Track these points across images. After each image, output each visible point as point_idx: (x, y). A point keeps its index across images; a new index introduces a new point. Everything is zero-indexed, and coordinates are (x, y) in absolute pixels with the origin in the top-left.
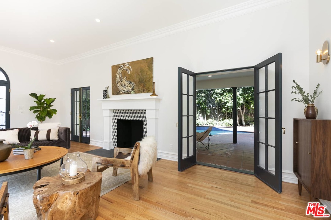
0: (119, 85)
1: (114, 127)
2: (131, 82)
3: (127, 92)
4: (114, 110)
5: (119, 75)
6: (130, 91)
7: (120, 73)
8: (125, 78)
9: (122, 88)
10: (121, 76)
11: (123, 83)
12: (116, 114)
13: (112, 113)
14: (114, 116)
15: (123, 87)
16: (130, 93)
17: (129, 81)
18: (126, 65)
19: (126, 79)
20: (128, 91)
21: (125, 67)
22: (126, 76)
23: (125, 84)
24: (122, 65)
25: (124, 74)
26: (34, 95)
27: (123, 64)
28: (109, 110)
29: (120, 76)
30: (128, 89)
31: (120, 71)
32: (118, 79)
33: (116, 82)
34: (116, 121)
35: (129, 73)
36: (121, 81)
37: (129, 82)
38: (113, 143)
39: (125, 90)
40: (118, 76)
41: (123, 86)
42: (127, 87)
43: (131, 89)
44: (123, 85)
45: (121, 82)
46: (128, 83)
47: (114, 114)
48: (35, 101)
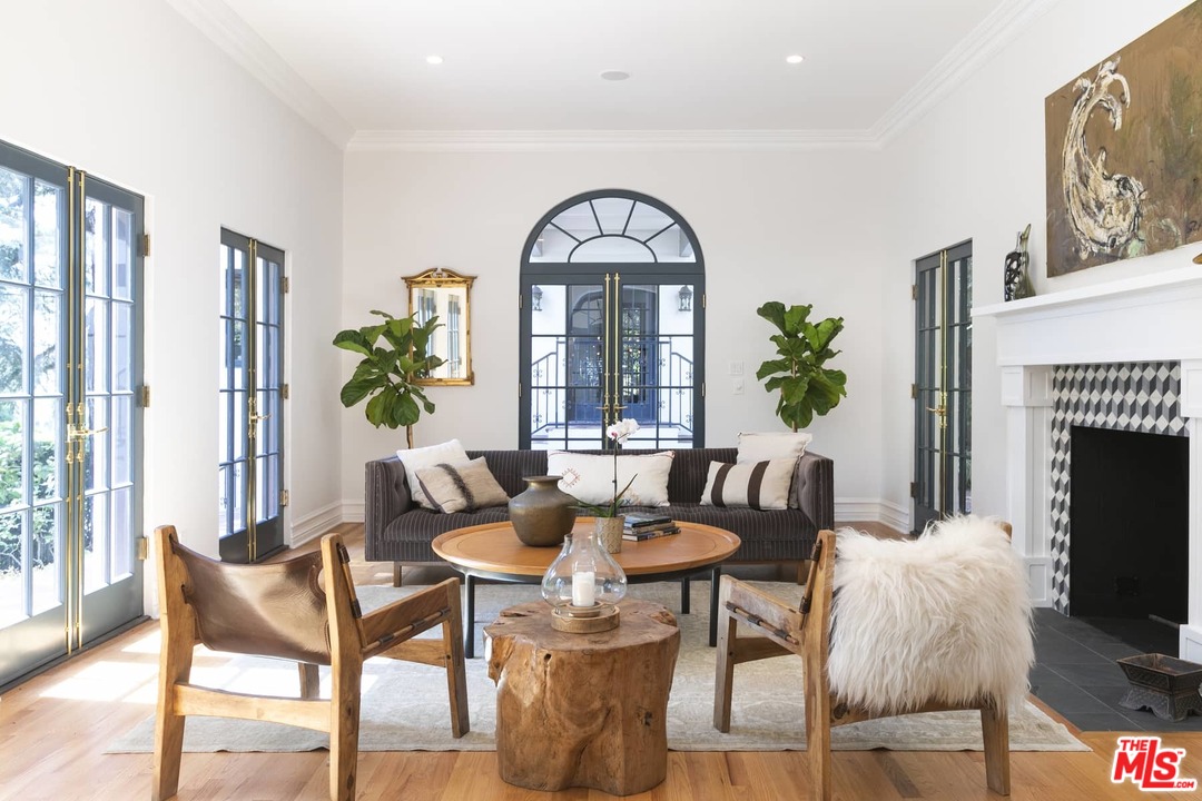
0: (1075, 209)
1: (1056, 475)
2: (1126, 180)
3: (1108, 250)
4: (1057, 368)
5: (1075, 150)
6: (1123, 240)
7: (1080, 132)
8: (1099, 164)
9: (1088, 228)
10: (1081, 151)
11: (1092, 195)
12: (1065, 395)
13: (1047, 385)
14: (1058, 405)
15: (1091, 222)
16: (1123, 257)
17: (1117, 177)
18: (1102, 73)
19: (1105, 165)
20: (1114, 241)
21: (1098, 87)
22: (1103, 148)
23: (1101, 198)
24: (1087, 83)
25: (1097, 134)
26: (772, 311)
27: (1092, 74)
28: (1025, 367)
29: (1077, 154)
30: (1113, 231)
31: (1078, 118)
32: (1070, 177)
33: (1061, 197)
34: (1066, 437)
35: (1118, 126)
36: (1084, 180)
37: (1118, 181)
38: (1052, 573)
39: (1102, 236)
40: (1070, 157)
41: (1093, 216)
42: (1109, 218)
43: (1125, 225)
44: (1093, 204)
45: (1081, 188)
46: (1115, 191)
47: (1056, 394)
48: (774, 338)
